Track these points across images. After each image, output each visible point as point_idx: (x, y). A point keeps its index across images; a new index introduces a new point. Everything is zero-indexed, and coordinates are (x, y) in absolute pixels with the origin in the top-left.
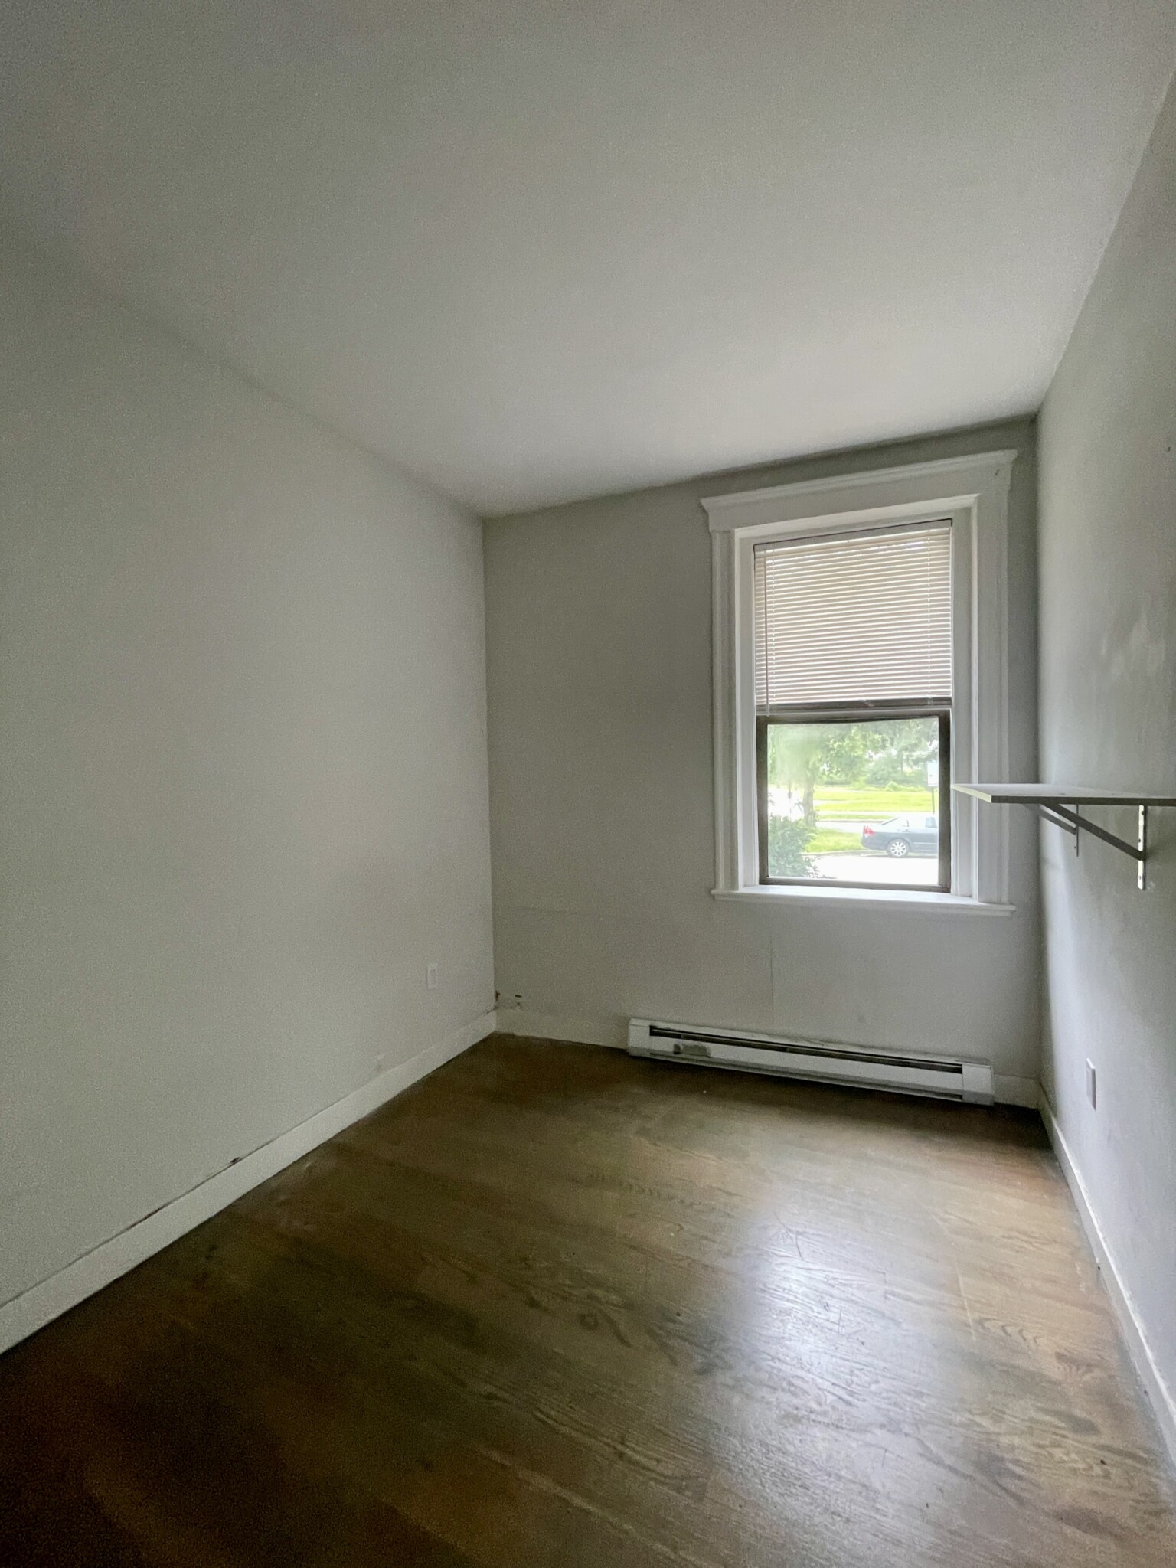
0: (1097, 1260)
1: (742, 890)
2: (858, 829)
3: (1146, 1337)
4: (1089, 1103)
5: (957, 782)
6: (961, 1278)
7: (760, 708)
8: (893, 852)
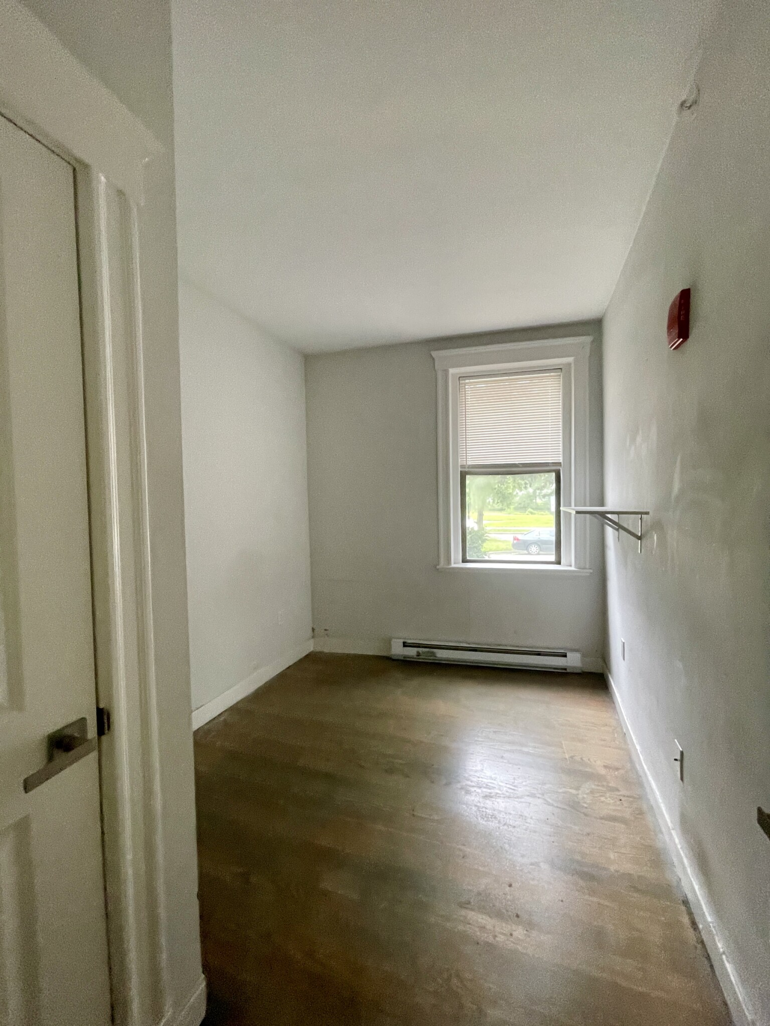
0: (624, 730)
1: (453, 565)
2: (510, 538)
3: (641, 752)
4: (621, 658)
5: (564, 506)
6: (563, 742)
7: (462, 466)
8: (531, 552)
